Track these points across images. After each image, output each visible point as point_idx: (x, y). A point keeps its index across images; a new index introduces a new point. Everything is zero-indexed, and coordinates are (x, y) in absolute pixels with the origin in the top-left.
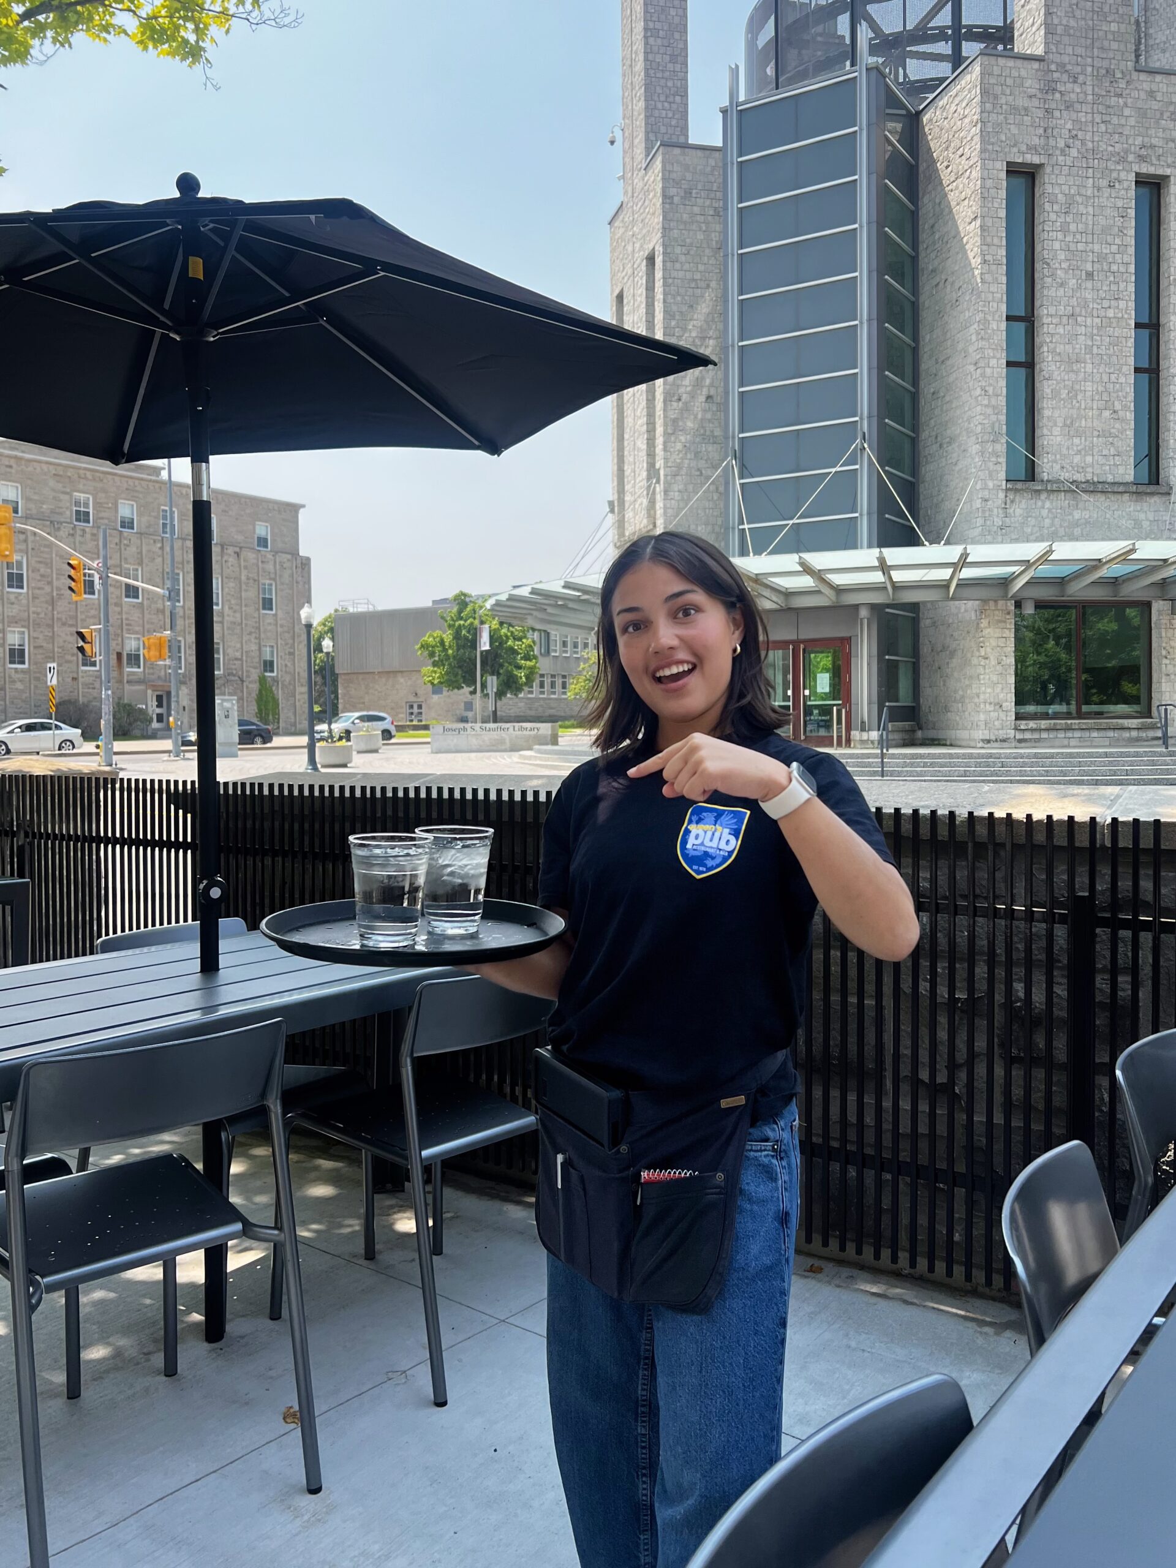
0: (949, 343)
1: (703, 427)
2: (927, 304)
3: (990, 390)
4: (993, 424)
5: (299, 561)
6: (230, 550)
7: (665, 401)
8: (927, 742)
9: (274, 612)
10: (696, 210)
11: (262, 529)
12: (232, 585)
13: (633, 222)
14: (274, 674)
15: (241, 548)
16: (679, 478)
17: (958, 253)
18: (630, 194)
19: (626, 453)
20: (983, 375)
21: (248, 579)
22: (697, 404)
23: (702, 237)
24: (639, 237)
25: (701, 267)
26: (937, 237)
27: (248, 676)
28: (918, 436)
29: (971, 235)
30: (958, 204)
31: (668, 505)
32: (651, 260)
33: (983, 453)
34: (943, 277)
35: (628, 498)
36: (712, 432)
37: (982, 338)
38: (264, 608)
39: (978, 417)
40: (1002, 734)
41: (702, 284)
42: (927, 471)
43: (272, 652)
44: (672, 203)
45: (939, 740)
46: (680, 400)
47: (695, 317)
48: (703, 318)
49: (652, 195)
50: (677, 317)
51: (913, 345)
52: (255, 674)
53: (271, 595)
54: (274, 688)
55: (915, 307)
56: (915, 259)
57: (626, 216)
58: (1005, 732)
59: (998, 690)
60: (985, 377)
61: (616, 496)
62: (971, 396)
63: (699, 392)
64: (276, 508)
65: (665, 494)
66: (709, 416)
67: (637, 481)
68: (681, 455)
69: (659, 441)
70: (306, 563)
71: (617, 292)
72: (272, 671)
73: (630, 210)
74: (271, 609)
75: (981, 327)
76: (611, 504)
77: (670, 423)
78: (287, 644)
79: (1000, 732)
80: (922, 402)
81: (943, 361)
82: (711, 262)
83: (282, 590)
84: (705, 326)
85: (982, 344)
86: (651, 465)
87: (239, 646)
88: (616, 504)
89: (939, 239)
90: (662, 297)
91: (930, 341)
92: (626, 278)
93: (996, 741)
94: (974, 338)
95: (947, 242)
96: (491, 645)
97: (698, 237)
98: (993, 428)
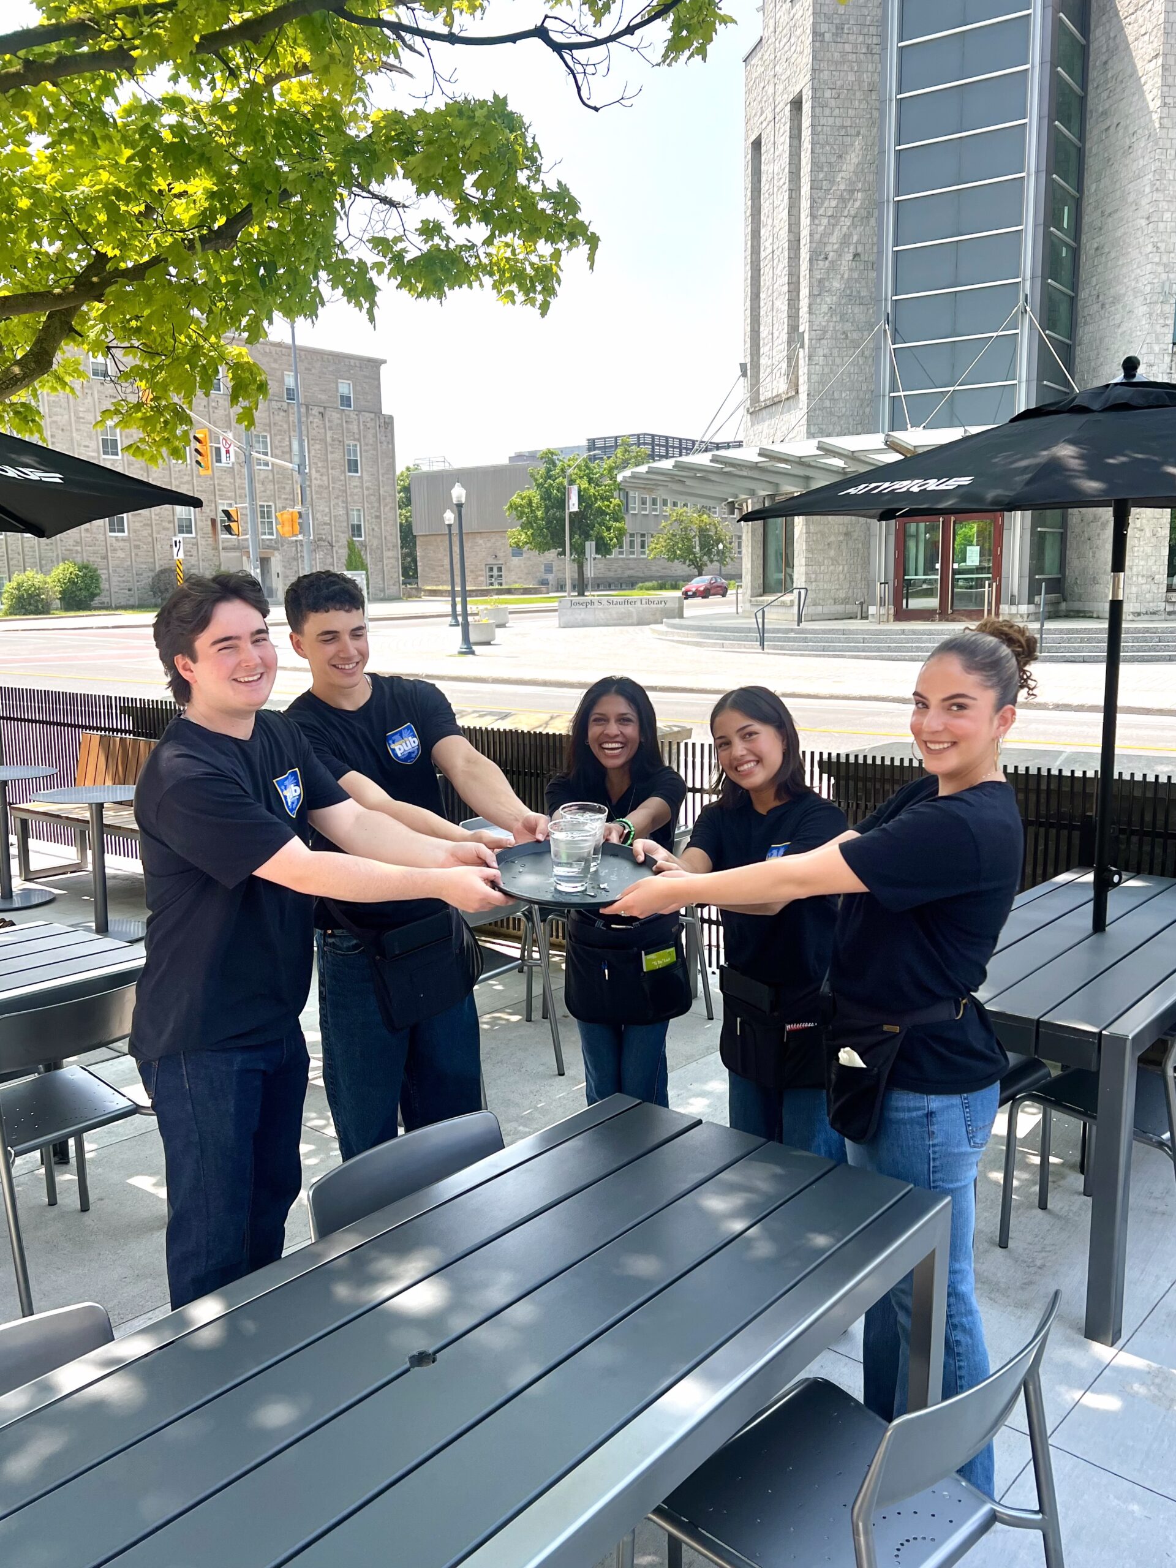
0: (1118, 193)
1: (850, 288)
2: (1094, 151)
3: (1162, 246)
4: (1163, 283)
5: (382, 420)
6: (315, 411)
7: (811, 260)
8: (1072, 614)
9: (359, 474)
10: (848, 48)
11: (344, 387)
12: (318, 447)
13: (775, 62)
14: (362, 539)
15: (325, 408)
16: (824, 342)
17: (1134, 94)
18: (772, 29)
19: (762, 313)
20: (1156, 231)
21: (333, 440)
22: (843, 262)
23: (854, 79)
24: (783, 77)
25: (851, 112)
26: (1110, 75)
27: (337, 541)
28: (1077, 295)
29: (1151, 74)
30: (1136, 39)
31: (813, 371)
32: (797, 104)
33: (1151, 314)
34: (1116, 122)
35: (763, 361)
36: (859, 292)
37: (1157, 190)
38: (350, 471)
39: (1147, 276)
40: (1152, 607)
41: (853, 131)
42: (1085, 333)
43: (359, 516)
44: (822, 41)
45: (1084, 612)
46: (826, 258)
47: (844, 168)
48: (852, 170)
49: (800, 31)
50: (825, 169)
51: (1078, 195)
52: (344, 539)
53: (355, 455)
54: (362, 553)
55: (1081, 153)
56: (1083, 100)
57: (766, 53)
58: (1155, 604)
59: (1151, 562)
60: (1158, 232)
61: (748, 360)
62: (1141, 253)
63: (846, 250)
64: (358, 364)
65: (809, 359)
66: (856, 275)
67: (776, 344)
68: (826, 318)
69: (804, 303)
70: (388, 423)
71: (753, 138)
72: (360, 536)
73: (772, 47)
74: (357, 471)
75: (1157, 177)
76: (743, 367)
77: (816, 284)
78: (373, 507)
79: (1151, 604)
80: (1083, 258)
81: (1110, 214)
82: (862, 107)
83: (366, 451)
84: (854, 178)
85: (1156, 196)
86: (793, 328)
87: (327, 510)
88: (749, 367)
89: (1112, 77)
90: (810, 147)
91: (1095, 191)
92: (765, 124)
93: (1147, 613)
94: (1147, 189)
95: (1122, 82)
96: (580, 503)
97: (849, 79)
98: (1163, 288)
